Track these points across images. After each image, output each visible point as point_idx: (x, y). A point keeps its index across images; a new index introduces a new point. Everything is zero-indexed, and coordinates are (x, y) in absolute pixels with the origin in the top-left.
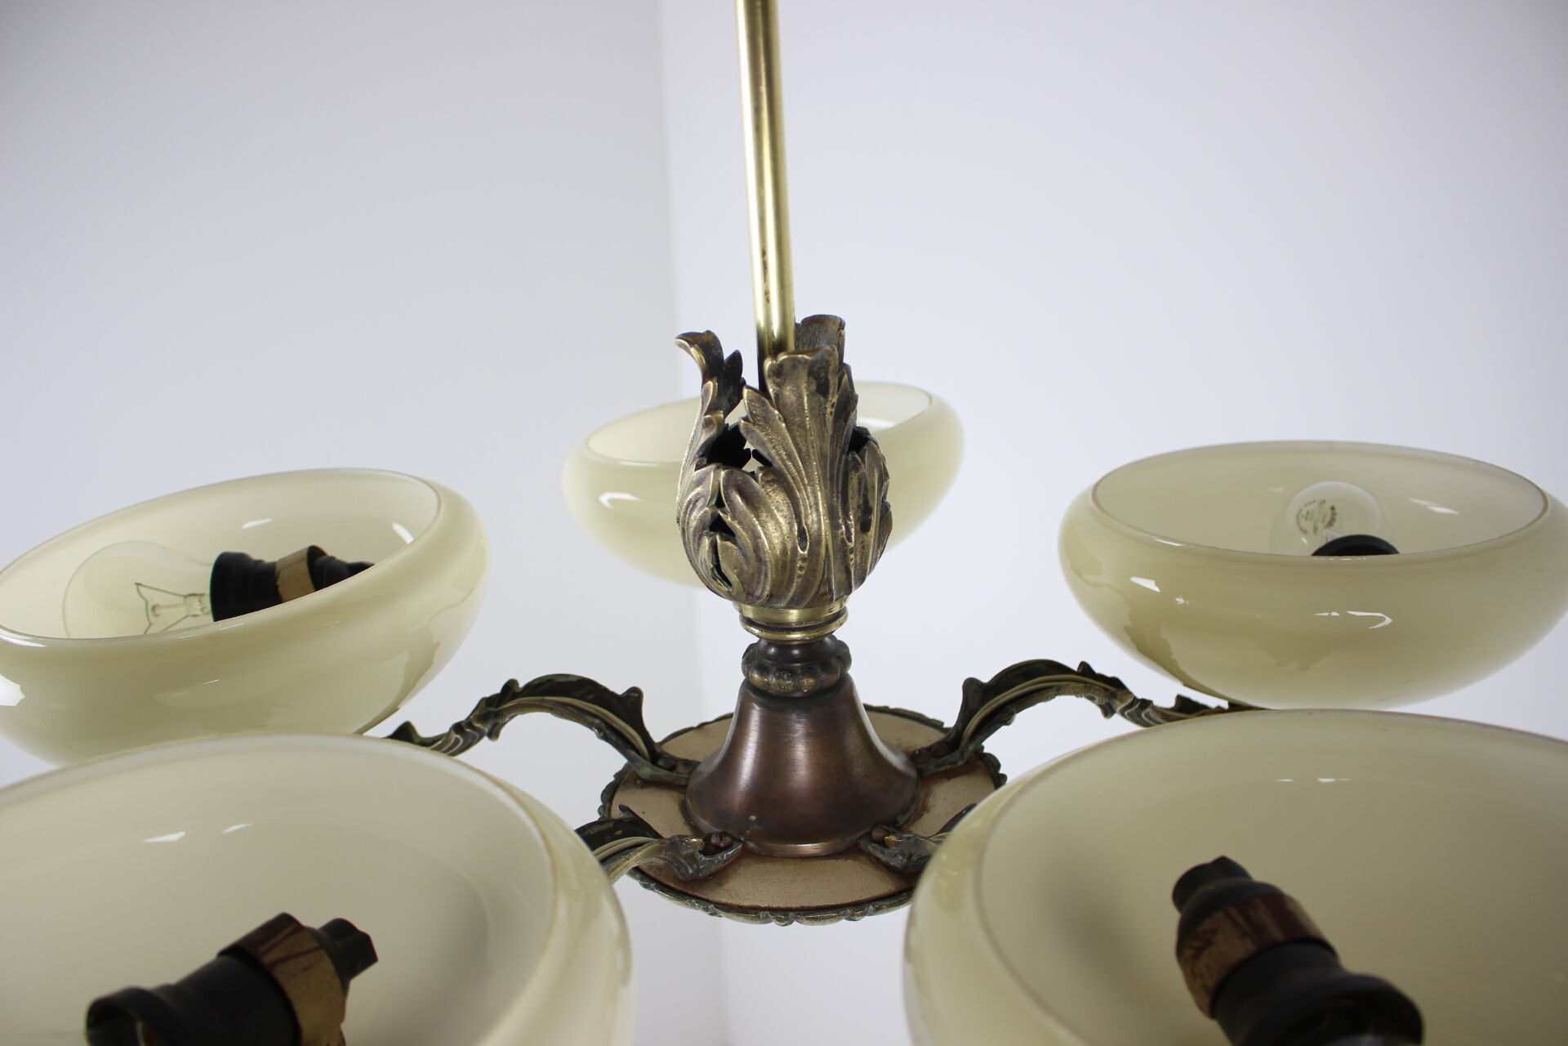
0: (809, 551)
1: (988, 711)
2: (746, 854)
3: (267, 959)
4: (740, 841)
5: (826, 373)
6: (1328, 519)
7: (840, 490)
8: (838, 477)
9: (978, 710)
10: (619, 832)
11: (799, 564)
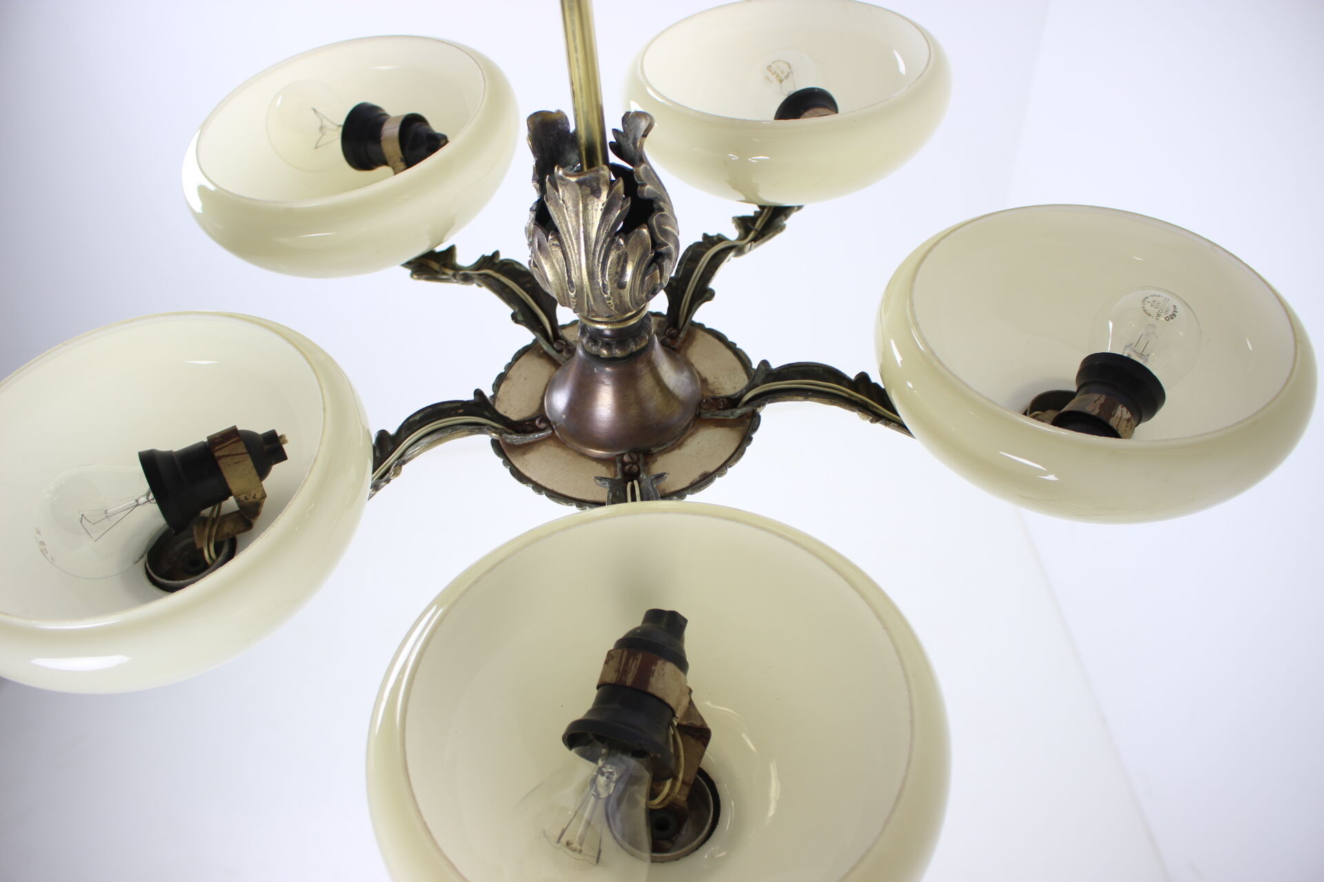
0: (576, 293)
1: (767, 389)
2: (552, 437)
3: (217, 454)
4: (552, 428)
5: (598, 184)
6: (1170, 313)
7: (601, 261)
8: (600, 254)
9: (759, 386)
10: (461, 411)
11: (571, 299)
